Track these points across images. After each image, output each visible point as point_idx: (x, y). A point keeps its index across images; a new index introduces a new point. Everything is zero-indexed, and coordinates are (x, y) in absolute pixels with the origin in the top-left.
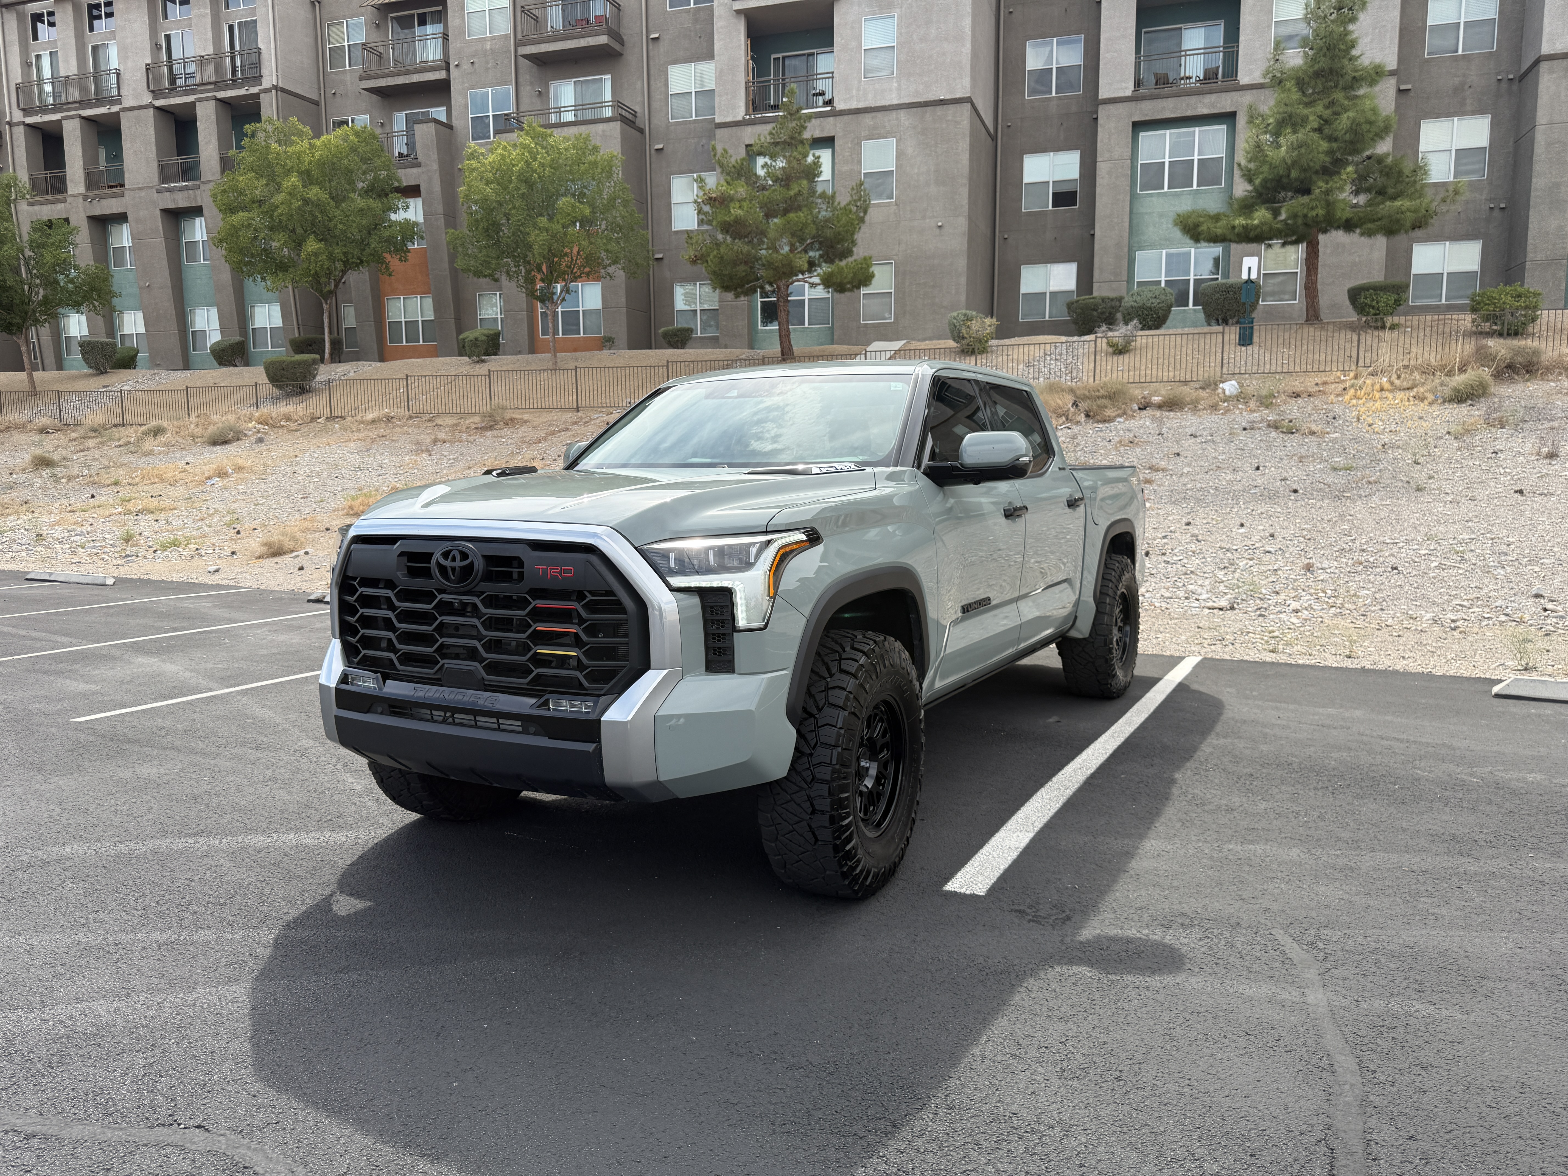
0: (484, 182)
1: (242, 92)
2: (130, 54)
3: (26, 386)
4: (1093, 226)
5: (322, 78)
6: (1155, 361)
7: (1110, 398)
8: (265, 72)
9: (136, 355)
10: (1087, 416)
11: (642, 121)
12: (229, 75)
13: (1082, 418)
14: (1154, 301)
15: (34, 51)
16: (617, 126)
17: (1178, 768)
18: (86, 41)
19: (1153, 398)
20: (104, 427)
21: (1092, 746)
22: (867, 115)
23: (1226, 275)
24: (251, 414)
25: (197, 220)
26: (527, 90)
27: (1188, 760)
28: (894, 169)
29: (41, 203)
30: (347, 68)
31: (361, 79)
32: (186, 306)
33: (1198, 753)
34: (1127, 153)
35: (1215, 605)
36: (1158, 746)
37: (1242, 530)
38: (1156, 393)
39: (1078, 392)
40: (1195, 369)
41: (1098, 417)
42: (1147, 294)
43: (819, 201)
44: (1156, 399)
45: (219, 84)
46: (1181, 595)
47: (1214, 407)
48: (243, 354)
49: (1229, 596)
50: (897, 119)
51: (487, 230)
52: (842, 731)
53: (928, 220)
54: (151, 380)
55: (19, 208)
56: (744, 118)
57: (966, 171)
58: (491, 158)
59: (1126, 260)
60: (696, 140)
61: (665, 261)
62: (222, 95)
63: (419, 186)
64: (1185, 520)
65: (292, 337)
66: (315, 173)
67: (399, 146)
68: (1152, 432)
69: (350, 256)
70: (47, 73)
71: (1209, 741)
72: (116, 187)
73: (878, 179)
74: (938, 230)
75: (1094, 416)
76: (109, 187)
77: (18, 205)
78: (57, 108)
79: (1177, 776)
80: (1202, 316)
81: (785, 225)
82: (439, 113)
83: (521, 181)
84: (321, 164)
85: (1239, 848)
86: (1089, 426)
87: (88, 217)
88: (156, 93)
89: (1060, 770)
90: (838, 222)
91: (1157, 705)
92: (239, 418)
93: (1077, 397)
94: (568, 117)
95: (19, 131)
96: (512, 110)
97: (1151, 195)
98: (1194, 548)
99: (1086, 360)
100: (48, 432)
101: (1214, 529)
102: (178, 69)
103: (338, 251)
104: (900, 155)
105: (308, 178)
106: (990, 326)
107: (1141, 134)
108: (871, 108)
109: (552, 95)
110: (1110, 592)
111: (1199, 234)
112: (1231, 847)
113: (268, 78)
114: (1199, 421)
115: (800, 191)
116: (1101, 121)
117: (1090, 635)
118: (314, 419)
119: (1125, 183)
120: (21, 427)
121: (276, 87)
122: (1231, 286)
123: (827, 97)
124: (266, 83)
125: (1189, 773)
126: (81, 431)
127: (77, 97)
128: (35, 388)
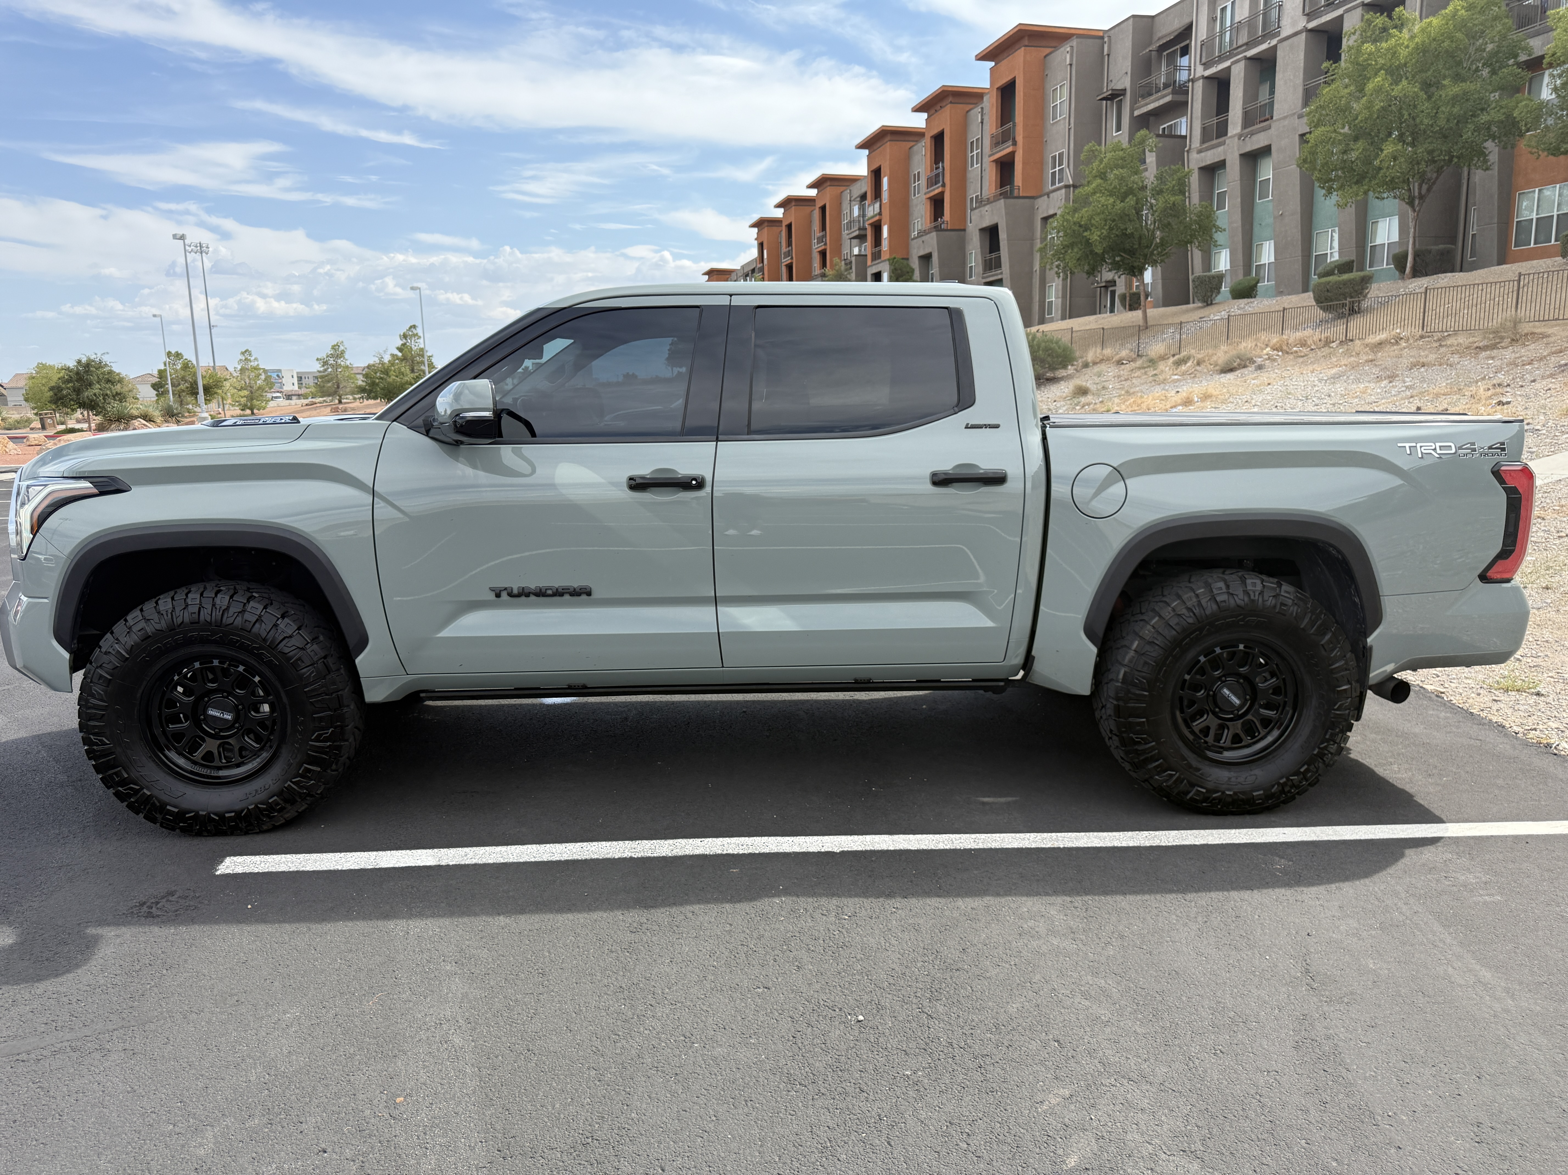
15: (1220, 5)
29: (1208, 149)
32: (1313, 230)
55: (1190, 157)
70: (1227, 23)
72: (1265, 120)
76: (1261, 122)
78: (1231, 54)
87: (1242, 155)
88: (1310, 16)
92: (1257, 345)
95: (1199, 85)
100: (1123, 364)
118: (1328, 342)
126: (1140, 361)
127: (1247, 39)
128: (1147, 323)
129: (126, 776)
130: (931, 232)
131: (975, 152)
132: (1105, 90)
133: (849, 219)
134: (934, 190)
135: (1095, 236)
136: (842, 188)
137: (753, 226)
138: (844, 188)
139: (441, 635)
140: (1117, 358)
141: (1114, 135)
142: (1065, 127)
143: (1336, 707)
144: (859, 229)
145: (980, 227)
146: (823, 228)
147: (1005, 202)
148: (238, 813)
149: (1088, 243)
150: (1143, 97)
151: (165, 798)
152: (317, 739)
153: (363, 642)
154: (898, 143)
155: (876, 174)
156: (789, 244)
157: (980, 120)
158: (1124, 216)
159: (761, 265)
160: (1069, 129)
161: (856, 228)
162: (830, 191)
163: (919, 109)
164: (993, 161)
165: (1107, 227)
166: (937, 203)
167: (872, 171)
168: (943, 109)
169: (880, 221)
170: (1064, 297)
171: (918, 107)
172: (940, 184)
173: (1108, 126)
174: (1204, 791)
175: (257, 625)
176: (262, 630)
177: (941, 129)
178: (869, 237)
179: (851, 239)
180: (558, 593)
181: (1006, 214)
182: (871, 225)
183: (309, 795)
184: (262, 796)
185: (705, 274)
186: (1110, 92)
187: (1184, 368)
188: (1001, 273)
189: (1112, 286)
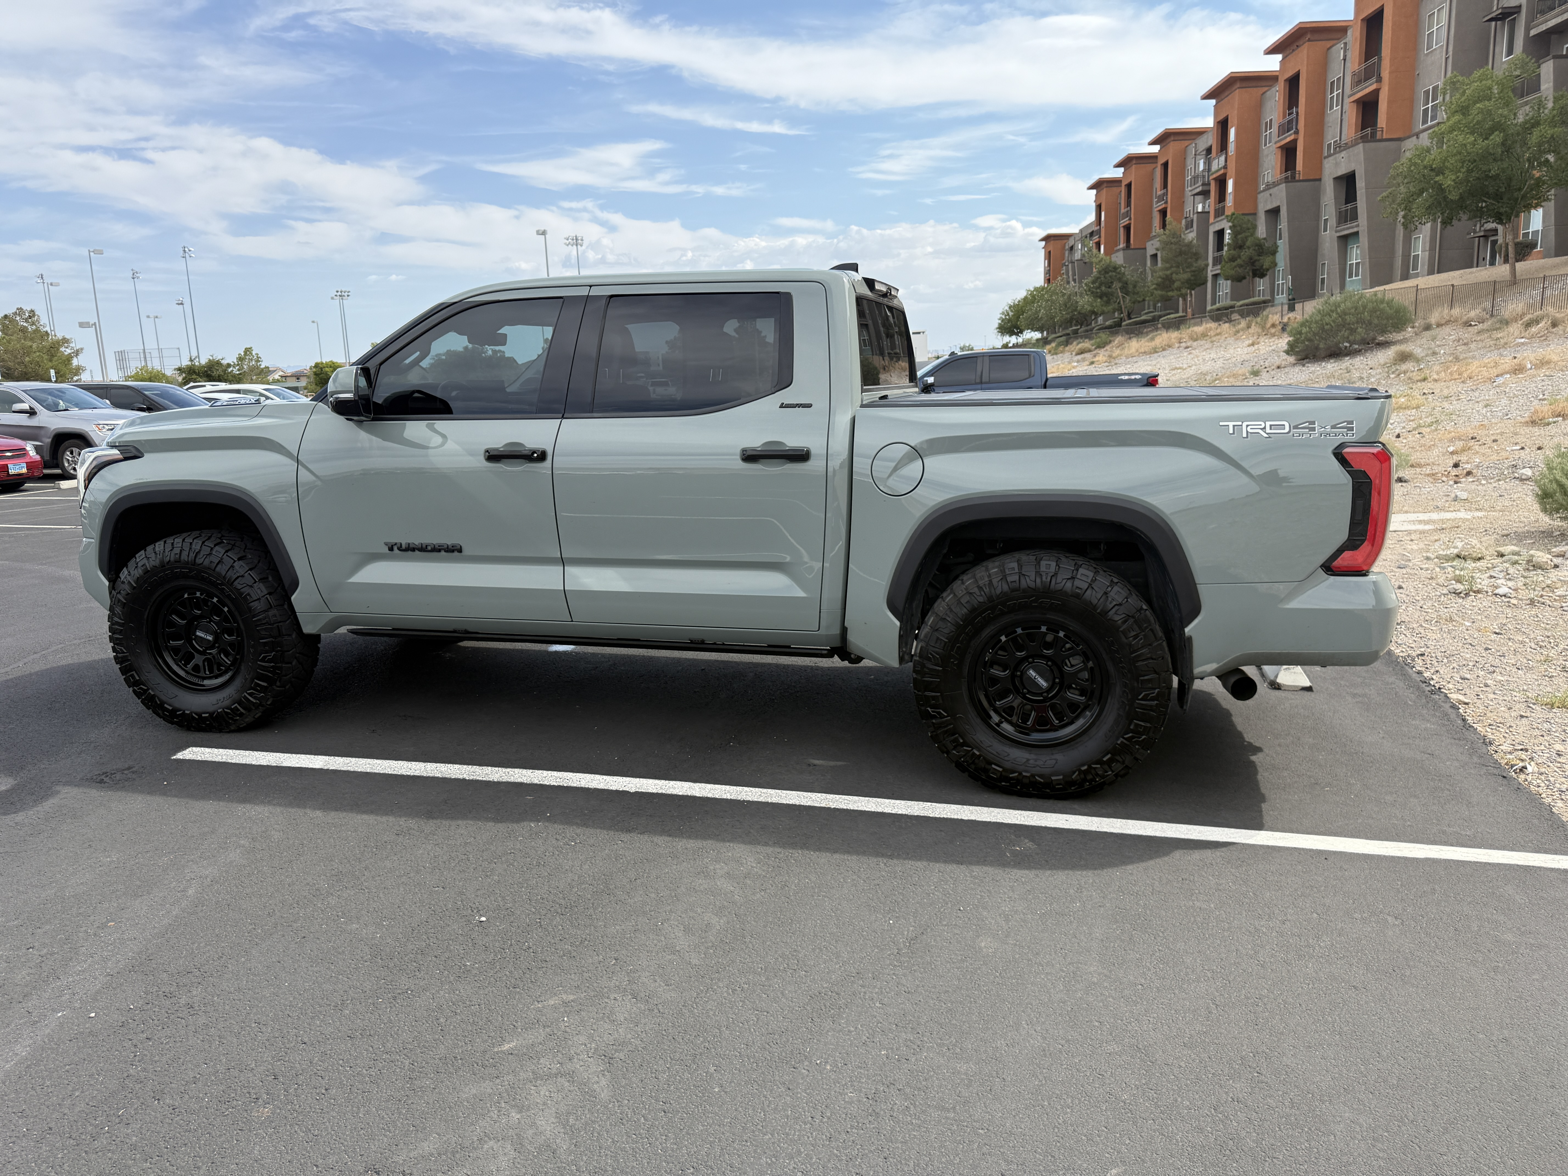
100: (1471, 325)
120: (1456, 321)
126: (1490, 322)
128: (1515, 277)
129: (138, 678)
130: (1280, 184)
131: (1335, 94)
132: (1495, 8)
133: (1193, 174)
134: (1286, 138)
135: (1448, 181)
136: (1186, 143)
137: (1091, 188)
138: (1190, 142)
139: (349, 581)
140: (1465, 318)
141: (1504, 60)
142: (1442, 56)
143: (1140, 697)
144: (1203, 185)
145: (1335, 176)
146: (1165, 186)
147: (1364, 146)
148: (211, 714)
149: (1440, 188)
150: (1543, 12)
151: (164, 698)
152: (263, 660)
153: (295, 584)
154: (1248, 89)
155: (1223, 125)
156: (1128, 204)
157: (1342, 58)
158: (1487, 156)
159: (1098, 227)
160: (1447, 59)
161: (1200, 183)
162: (1174, 146)
163: (1273, 50)
164: (1353, 102)
165: (1463, 170)
166: (1289, 152)
167: (1218, 122)
168: (1299, 49)
169: (1225, 175)
170: (1432, 249)
171: (1271, 48)
172: (1292, 131)
173: (1496, 51)
174: (1001, 769)
175: (219, 566)
176: (222, 569)
177: (1297, 70)
178: (1213, 194)
179: (1194, 195)
180: (436, 549)
181: (1365, 159)
182: (1215, 179)
183: (261, 705)
184: (227, 703)
185: (1042, 240)
186: (1500, 11)
187: (1534, 329)
188: (1358, 226)
189: (1493, 235)
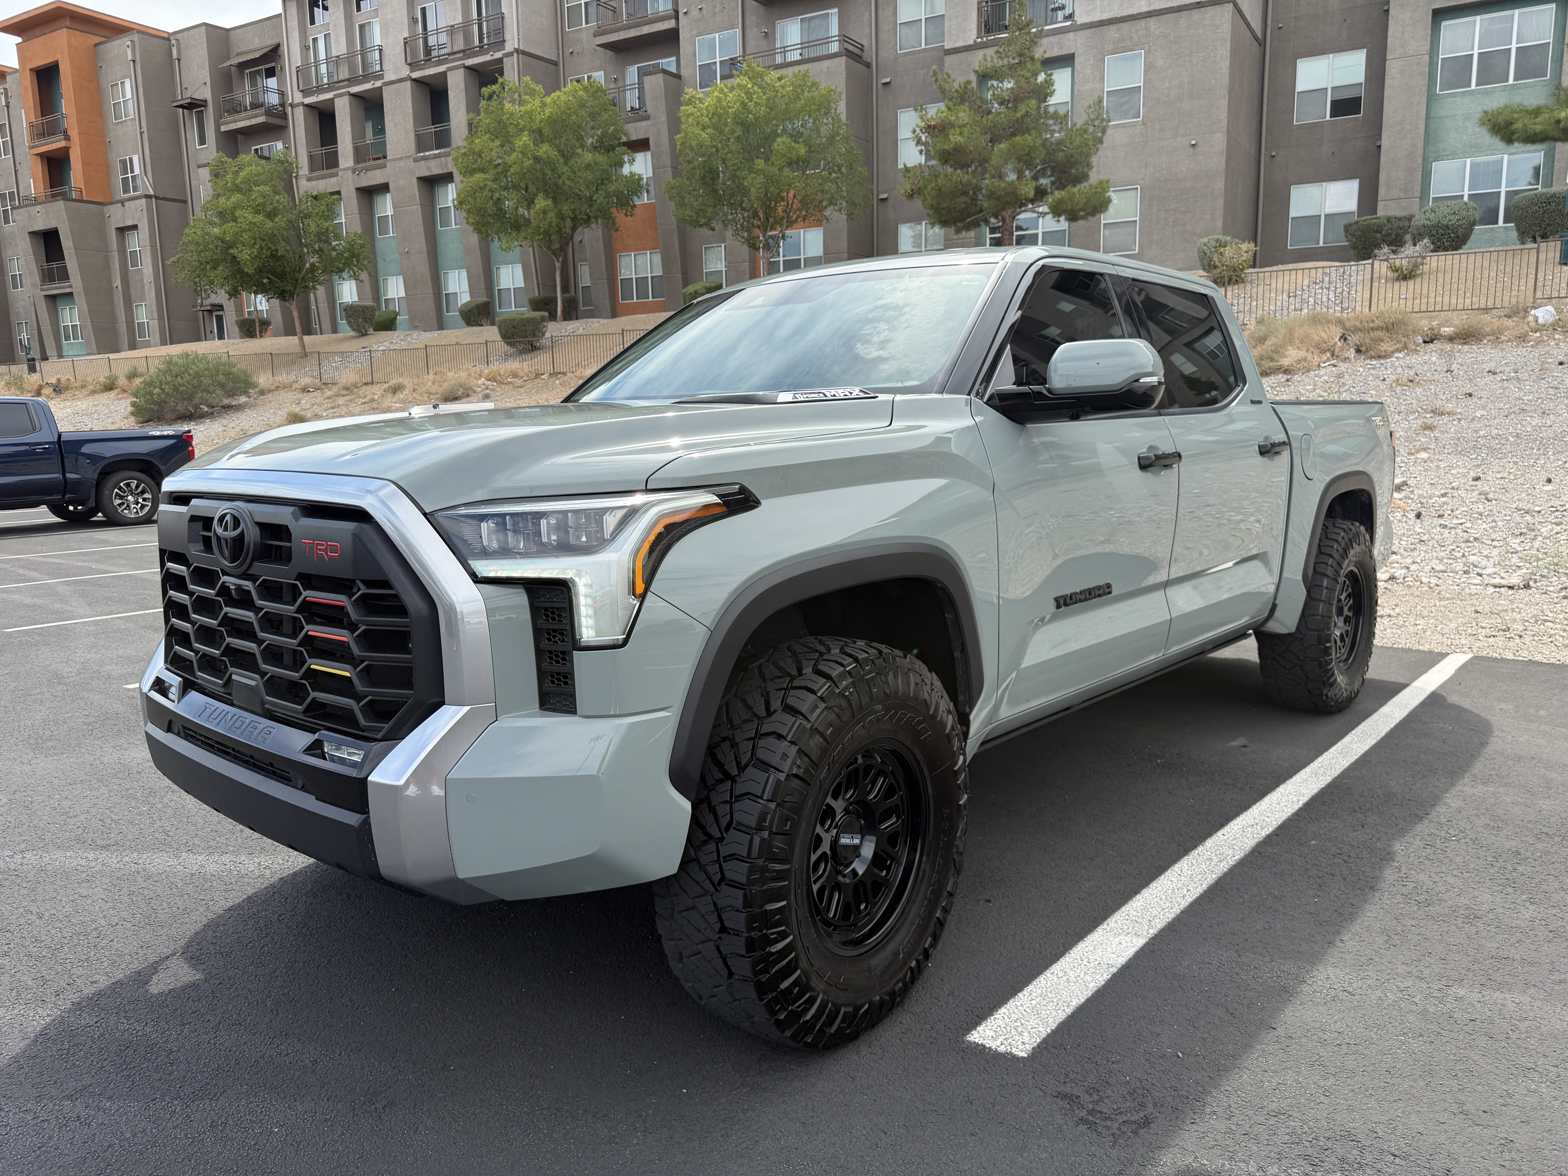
0: (700, 126)
1: (487, 58)
2: (391, 30)
3: (298, 349)
4: (1379, 136)
5: (560, 38)
6: (1447, 287)
7: (1387, 330)
8: (507, 36)
9: (395, 318)
10: (1358, 351)
11: (870, 55)
12: (477, 42)
13: (1352, 353)
14: (1452, 217)
15: (311, 35)
16: (843, 60)
17: (1402, 832)
18: (354, 21)
19: (1442, 329)
20: (356, 386)
21: (1281, 789)
22: (1112, 27)
23: (1549, 183)
24: (481, 371)
25: (450, 185)
26: (753, 32)
27: (1421, 819)
28: (1142, 84)
29: (318, 178)
30: (584, 25)
31: (595, 36)
32: (440, 270)
33: (1438, 809)
34: (1426, 46)
35: (1504, 582)
36: (1380, 792)
37: (1549, 487)
38: (1447, 323)
39: (1348, 324)
40: (1499, 294)
41: (1372, 353)
42: (1443, 210)
43: (1051, 122)
44: (1447, 330)
45: (467, 52)
46: (1458, 568)
47: (1522, 338)
48: (489, 314)
49: (1524, 571)
50: (1146, 28)
51: (703, 178)
52: (772, 805)
53: (1179, 139)
54: (404, 341)
55: (300, 184)
56: (975, 42)
57: (1225, 81)
58: (708, 101)
59: (1420, 173)
60: (925, 70)
61: (890, 201)
62: (470, 62)
63: (647, 140)
64: (1473, 474)
65: (531, 296)
66: (546, 131)
67: (631, 100)
68: (1439, 369)
69: (578, 212)
70: (322, 55)
71: (1458, 788)
72: (379, 158)
73: (1122, 97)
74: (1191, 149)
75: (1367, 351)
76: (374, 159)
77: (299, 181)
78: (331, 87)
79: (1398, 847)
80: (1514, 234)
81: (1009, 150)
82: (669, 63)
83: (737, 123)
84: (552, 121)
85: (1476, 996)
86: (1359, 363)
87: (357, 189)
88: (413, 66)
89: (1222, 825)
90: (1071, 143)
91: (1392, 726)
92: (470, 375)
93: (1346, 329)
94: (795, 56)
95: (300, 111)
96: (738, 52)
97: (1454, 95)
98: (1481, 509)
99: (1360, 288)
100: (309, 391)
101: (1511, 486)
102: (432, 41)
103: (566, 208)
104: (1149, 68)
105: (539, 136)
106: (1247, 252)
107: (1444, 23)
108: (1116, 18)
109: (778, 36)
110: (1330, 572)
111: (1513, 133)
112: (1462, 993)
113: (510, 42)
114: (1501, 354)
115: (1027, 112)
116: (1392, 12)
117: (1298, 628)
118: (538, 375)
119: (1422, 83)
120: (287, 387)
121: (517, 51)
122: (1554, 195)
123: (1067, 12)
124: (509, 47)
125: (1417, 842)
126: (335, 389)
127: (347, 76)
128: (305, 350)
132: (180, 98)
141: (197, 148)
142: (135, 129)
145: (26, 231)
147: (60, 204)
149: (236, 261)
150: (229, 112)
157: (4, 104)
158: (273, 237)
164: (33, 155)
173: (188, 137)
181: (69, 218)
186: (189, 101)
188: (71, 286)
189: (218, 310)
